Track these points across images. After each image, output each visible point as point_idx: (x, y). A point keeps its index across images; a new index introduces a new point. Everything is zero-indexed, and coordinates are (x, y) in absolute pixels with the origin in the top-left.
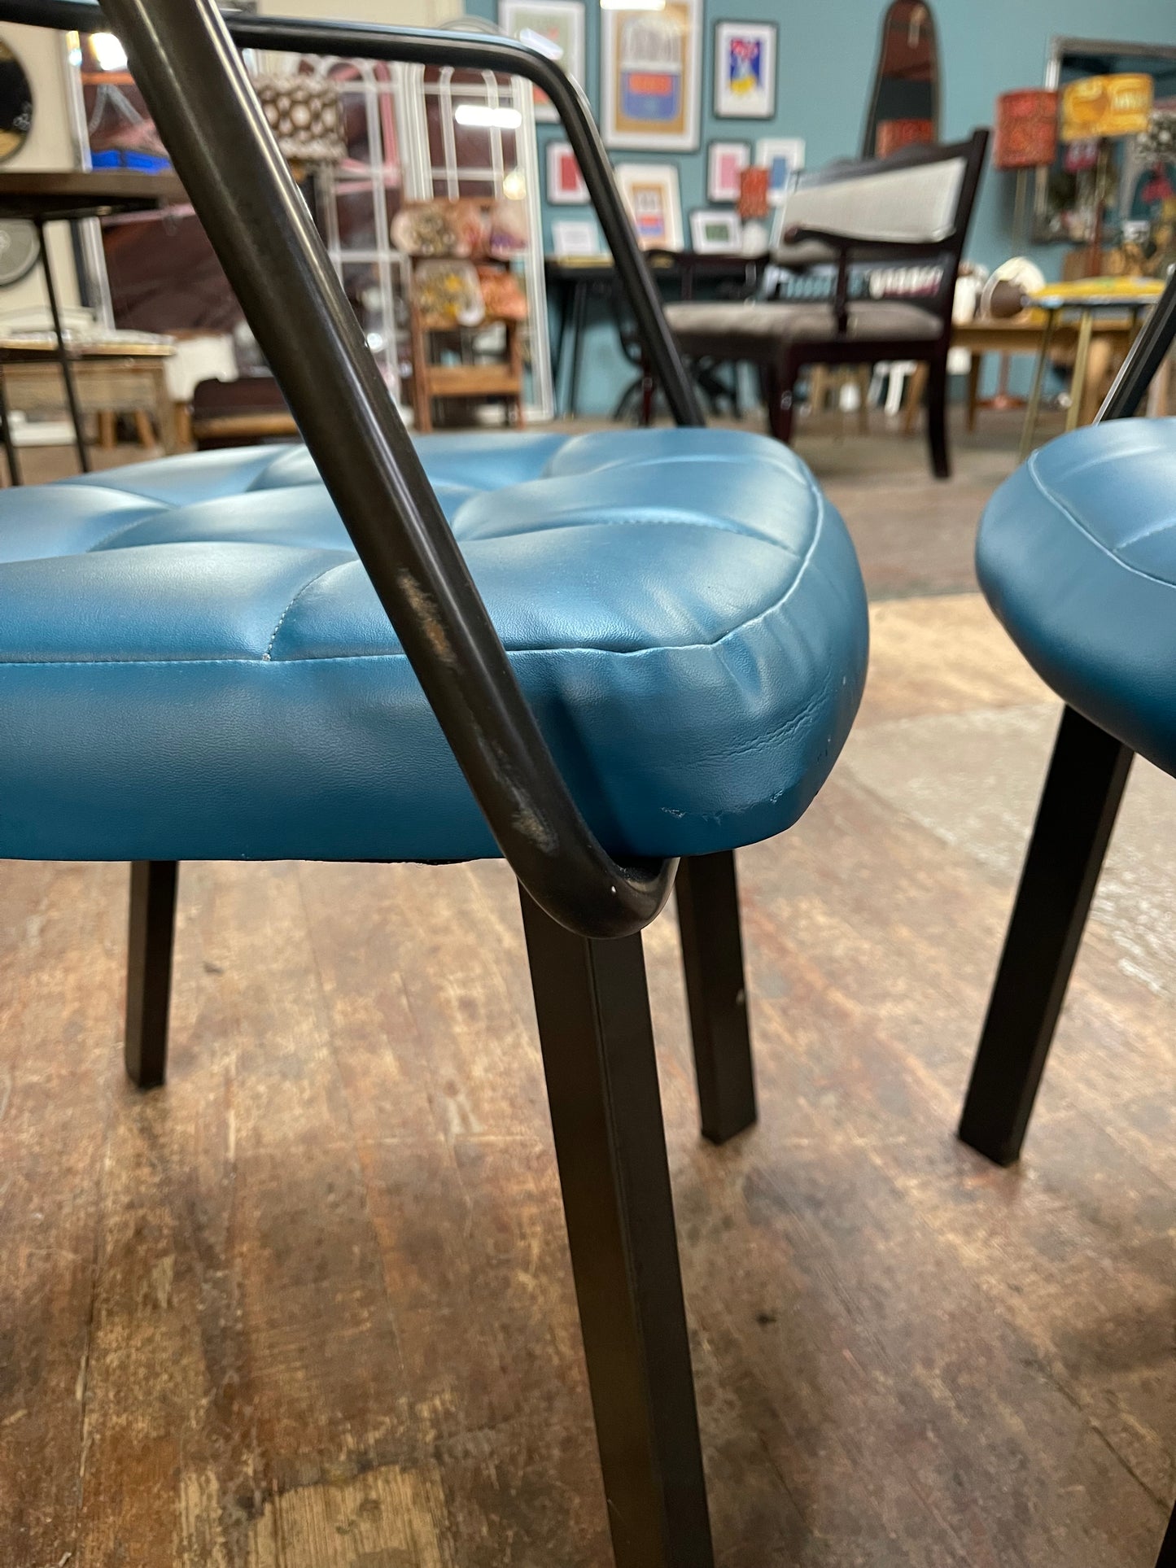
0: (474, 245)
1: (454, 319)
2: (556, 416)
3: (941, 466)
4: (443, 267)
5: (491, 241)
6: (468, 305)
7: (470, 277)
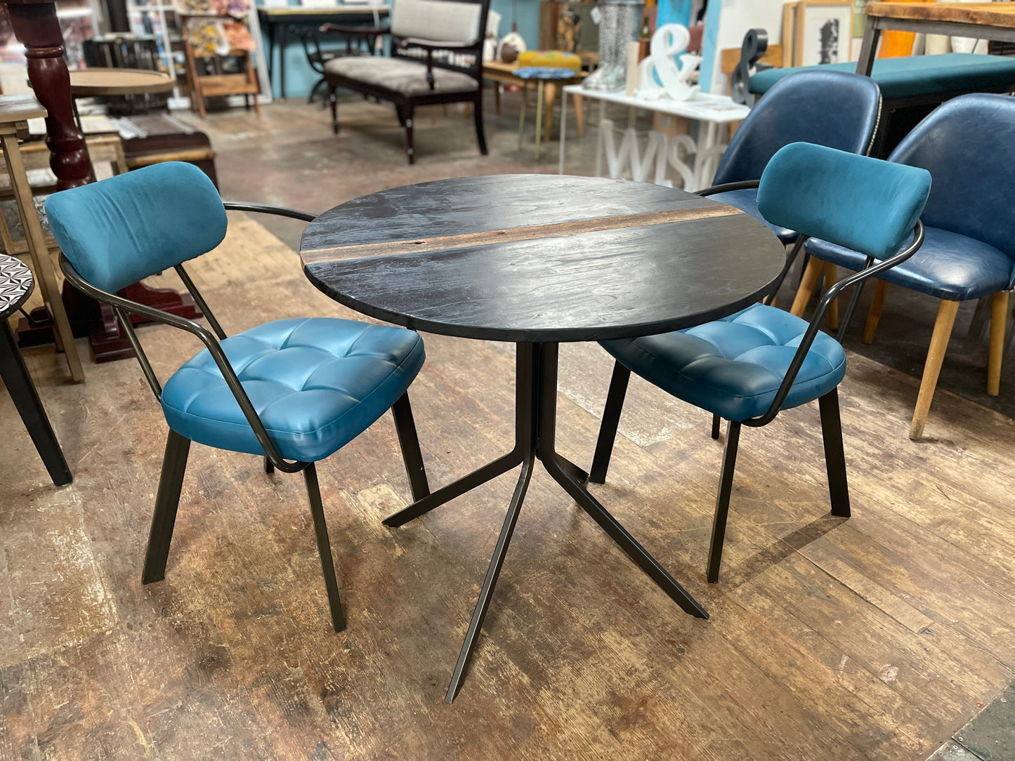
0: (219, 9)
1: (212, 51)
2: (274, 99)
3: (484, 150)
4: (203, 22)
5: (230, 7)
6: (220, 42)
7: (219, 26)
